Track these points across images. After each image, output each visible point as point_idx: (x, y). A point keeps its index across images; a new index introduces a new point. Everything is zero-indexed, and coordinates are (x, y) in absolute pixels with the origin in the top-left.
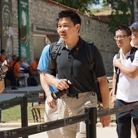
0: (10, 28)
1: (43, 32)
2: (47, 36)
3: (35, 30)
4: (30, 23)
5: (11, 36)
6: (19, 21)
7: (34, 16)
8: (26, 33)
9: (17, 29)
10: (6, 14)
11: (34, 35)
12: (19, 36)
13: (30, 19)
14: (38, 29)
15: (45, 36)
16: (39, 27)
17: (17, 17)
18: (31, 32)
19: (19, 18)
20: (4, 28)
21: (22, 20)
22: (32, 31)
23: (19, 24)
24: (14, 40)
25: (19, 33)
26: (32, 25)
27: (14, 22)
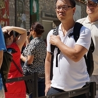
0: (23, 14)
1: (50, 18)
2: (54, 21)
3: (44, 16)
4: (40, 11)
5: (24, 21)
6: (30, 9)
7: (43, 5)
8: (36, 19)
9: (29, 15)
10: (19, 3)
11: (43, 21)
12: (31, 21)
13: (40, 7)
14: (46, 15)
15: (52, 21)
16: (47, 14)
17: (29, 5)
18: (40, 18)
19: (30, 6)
20: (18, 15)
21: (33, 8)
22: (42, 17)
23: (30, 11)
24: (27, 25)
25: (31, 19)
26: (42, 12)
27: (26, 10)
